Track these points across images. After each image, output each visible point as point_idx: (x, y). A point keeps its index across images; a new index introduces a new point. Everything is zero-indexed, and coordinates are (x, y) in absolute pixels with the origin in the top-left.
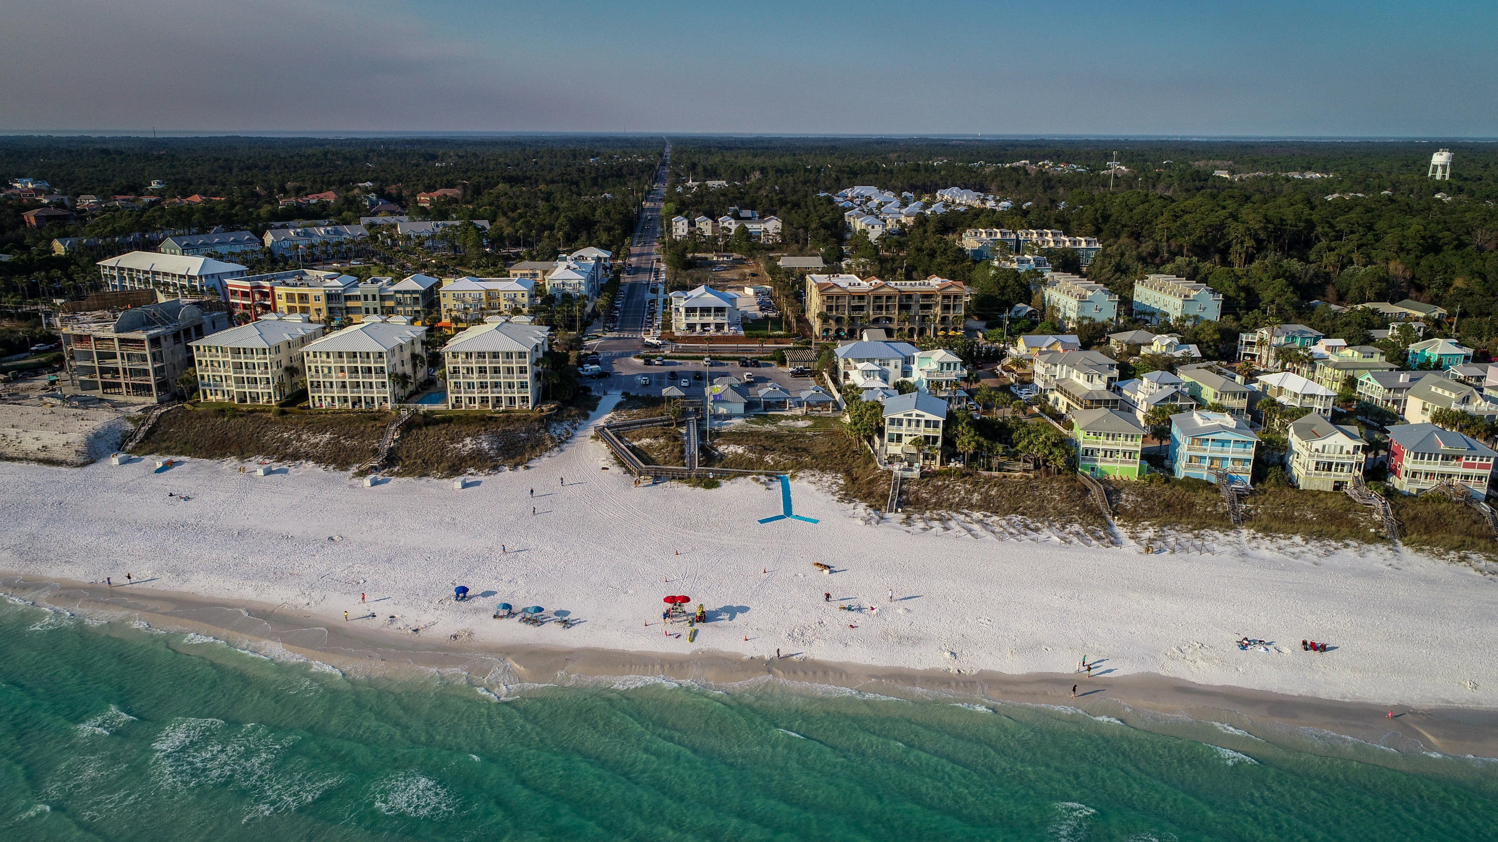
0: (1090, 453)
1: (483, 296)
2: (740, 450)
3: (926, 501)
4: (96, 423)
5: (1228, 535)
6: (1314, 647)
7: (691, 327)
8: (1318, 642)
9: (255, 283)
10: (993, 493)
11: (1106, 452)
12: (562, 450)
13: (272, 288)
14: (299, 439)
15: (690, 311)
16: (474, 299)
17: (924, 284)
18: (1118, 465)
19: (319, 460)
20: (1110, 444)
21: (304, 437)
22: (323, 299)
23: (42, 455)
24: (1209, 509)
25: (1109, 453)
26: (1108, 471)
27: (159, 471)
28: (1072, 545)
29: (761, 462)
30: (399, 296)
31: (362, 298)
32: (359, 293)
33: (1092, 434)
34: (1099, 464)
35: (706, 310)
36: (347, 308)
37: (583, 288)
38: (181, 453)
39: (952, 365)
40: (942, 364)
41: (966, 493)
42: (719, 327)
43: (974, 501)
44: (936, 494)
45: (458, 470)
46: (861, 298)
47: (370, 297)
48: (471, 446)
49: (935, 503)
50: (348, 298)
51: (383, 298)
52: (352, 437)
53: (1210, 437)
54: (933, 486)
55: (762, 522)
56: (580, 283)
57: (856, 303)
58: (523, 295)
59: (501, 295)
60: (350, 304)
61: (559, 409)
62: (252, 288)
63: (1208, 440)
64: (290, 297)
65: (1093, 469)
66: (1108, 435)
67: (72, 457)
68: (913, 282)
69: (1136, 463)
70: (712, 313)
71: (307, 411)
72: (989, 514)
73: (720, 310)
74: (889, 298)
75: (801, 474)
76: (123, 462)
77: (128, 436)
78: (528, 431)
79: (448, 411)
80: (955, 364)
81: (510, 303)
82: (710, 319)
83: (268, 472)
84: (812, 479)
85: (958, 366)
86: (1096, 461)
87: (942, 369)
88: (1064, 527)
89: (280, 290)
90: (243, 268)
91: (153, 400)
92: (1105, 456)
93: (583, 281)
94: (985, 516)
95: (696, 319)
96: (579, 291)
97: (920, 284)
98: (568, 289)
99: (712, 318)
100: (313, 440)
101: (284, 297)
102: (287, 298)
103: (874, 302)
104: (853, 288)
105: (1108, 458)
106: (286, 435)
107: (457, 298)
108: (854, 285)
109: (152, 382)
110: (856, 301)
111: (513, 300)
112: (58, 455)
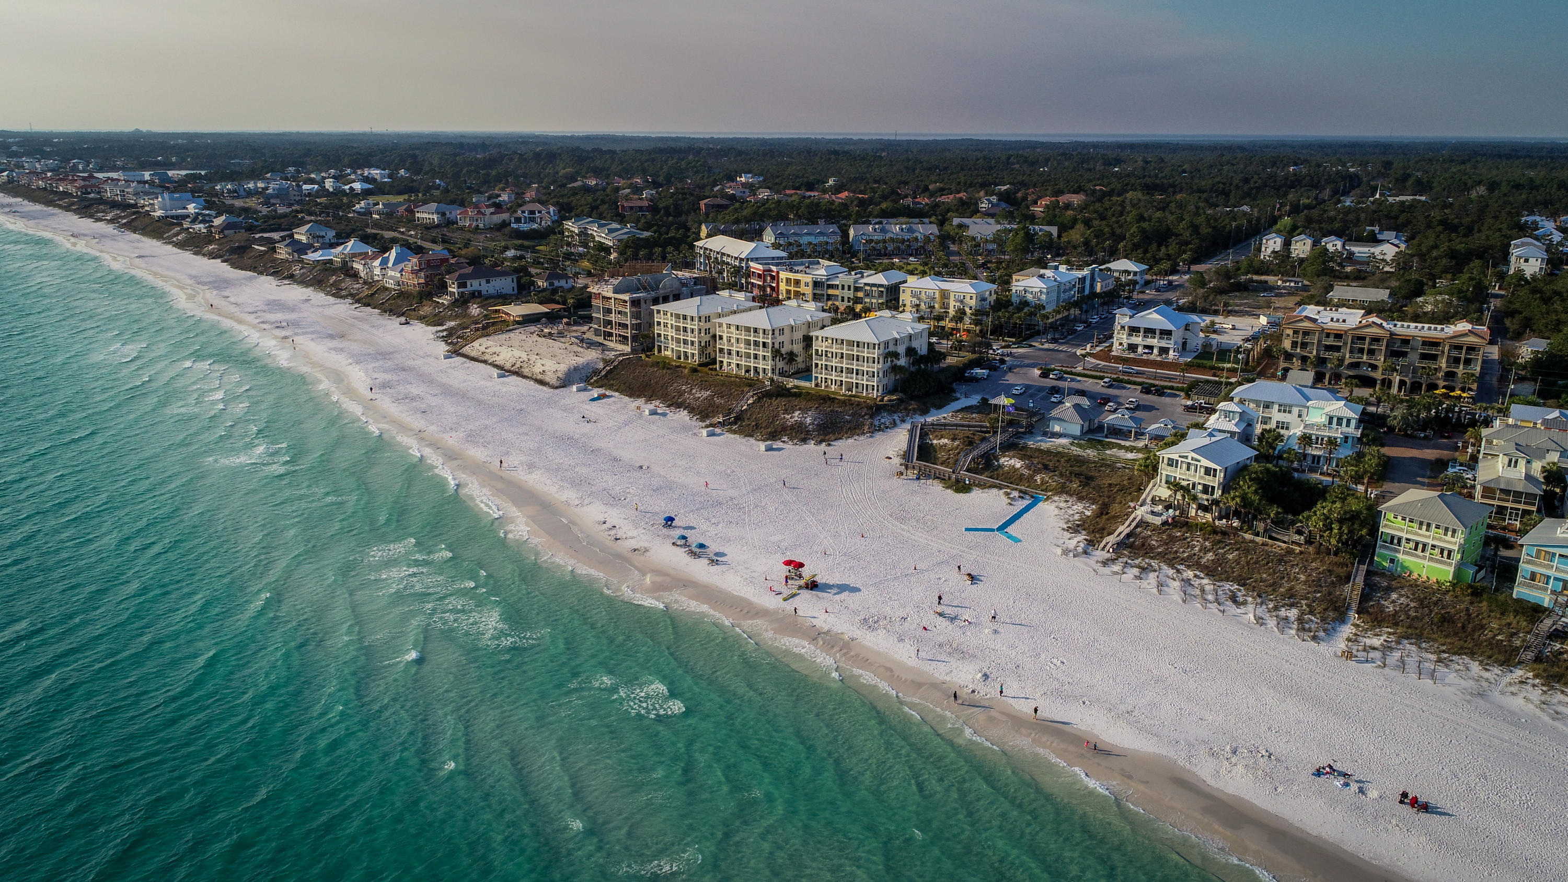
0: (1396, 541)
1: (937, 295)
2: (1018, 465)
3: (1152, 548)
4: (581, 359)
5: (1487, 670)
6: (1414, 802)
7: (1132, 348)
8: (1422, 799)
9: (767, 267)
10: (1230, 557)
11: (1417, 544)
12: (871, 437)
13: (778, 273)
14: (690, 393)
15: (1134, 330)
16: (928, 297)
17: (1436, 329)
18: (1426, 563)
19: (692, 410)
20: (1423, 536)
21: (694, 391)
22: (811, 285)
23: (540, 377)
24: (1499, 637)
25: (1420, 546)
26: (1412, 568)
27: (593, 400)
28: (1263, 628)
29: (1030, 479)
30: (867, 288)
31: (840, 287)
32: (837, 283)
33: (1400, 518)
34: (1400, 556)
35: (1150, 332)
36: (828, 295)
37: (1044, 297)
38: (617, 390)
39: (1345, 421)
40: (1331, 418)
41: (1200, 551)
42: (1164, 351)
43: (1203, 561)
44: (1167, 544)
45: (774, 437)
46: (1338, 336)
47: (846, 287)
48: (796, 419)
49: (1159, 554)
50: (830, 287)
51: (857, 289)
52: (722, 397)
53: (1558, 551)
54: (1169, 535)
55: (967, 530)
56: (1041, 292)
57: (1331, 342)
58: (971, 298)
59: (952, 295)
60: (830, 292)
61: (901, 401)
62: (764, 271)
63: (1554, 555)
64: (788, 281)
65: (1392, 561)
66: (1421, 523)
67: (554, 382)
68: (1420, 325)
69: (1450, 565)
70: (1157, 335)
71: (713, 373)
72: (1202, 575)
73: (1166, 333)
74: (1376, 340)
75: (1056, 498)
76: (579, 390)
77: (596, 372)
78: (853, 415)
79: (811, 388)
80: (1349, 421)
81: (958, 304)
82: (1154, 342)
83: (654, 413)
84: (1063, 505)
85: (1353, 423)
86: (1398, 551)
87: (1330, 423)
88: (1276, 608)
89: (783, 275)
90: (784, 254)
91: (627, 349)
92: (1416, 549)
93: (1045, 290)
94: (1196, 576)
95: (1138, 340)
96: (1039, 300)
97: (1430, 329)
98: (1029, 297)
99: (1156, 340)
100: (698, 395)
101: (784, 281)
102: (787, 282)
103: (1352, 342)
104: (1336, 324)
105: (1419, 552)
106: (684, 387)
107: (914, 295)
108: (1338, 321)
109: (629, 335)
110: (1332, 339)
111: (962, 302)
112: (547, 379)
